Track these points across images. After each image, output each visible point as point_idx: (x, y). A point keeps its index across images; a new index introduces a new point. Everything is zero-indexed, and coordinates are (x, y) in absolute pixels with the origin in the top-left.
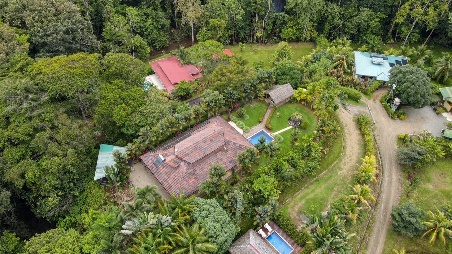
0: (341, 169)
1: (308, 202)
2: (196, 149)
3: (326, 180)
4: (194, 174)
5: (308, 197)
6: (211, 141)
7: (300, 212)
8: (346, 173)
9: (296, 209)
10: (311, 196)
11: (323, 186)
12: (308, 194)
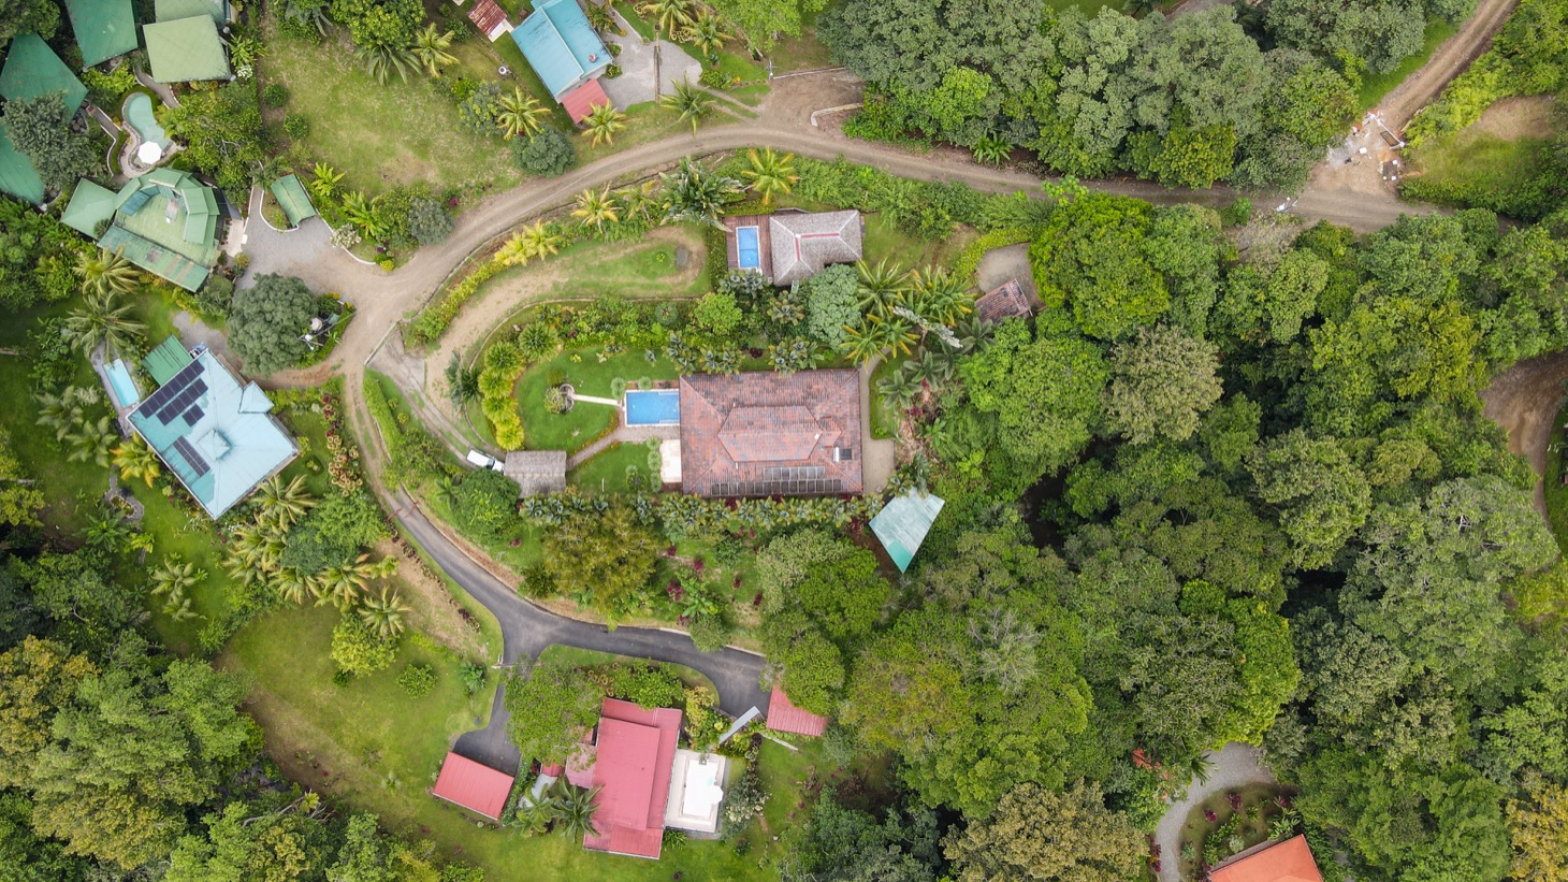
0: (556, 285)
1: (654, 275)
2: (784, 424)
3: (596, 285)
4: (809, 394)
5: (648, 281)
6: (751, 423)
7: (680, 269)
8: (556, 273)
9: (680, 278)
10: (642, 280)
11: (610, 280)
12: (642, 286)
